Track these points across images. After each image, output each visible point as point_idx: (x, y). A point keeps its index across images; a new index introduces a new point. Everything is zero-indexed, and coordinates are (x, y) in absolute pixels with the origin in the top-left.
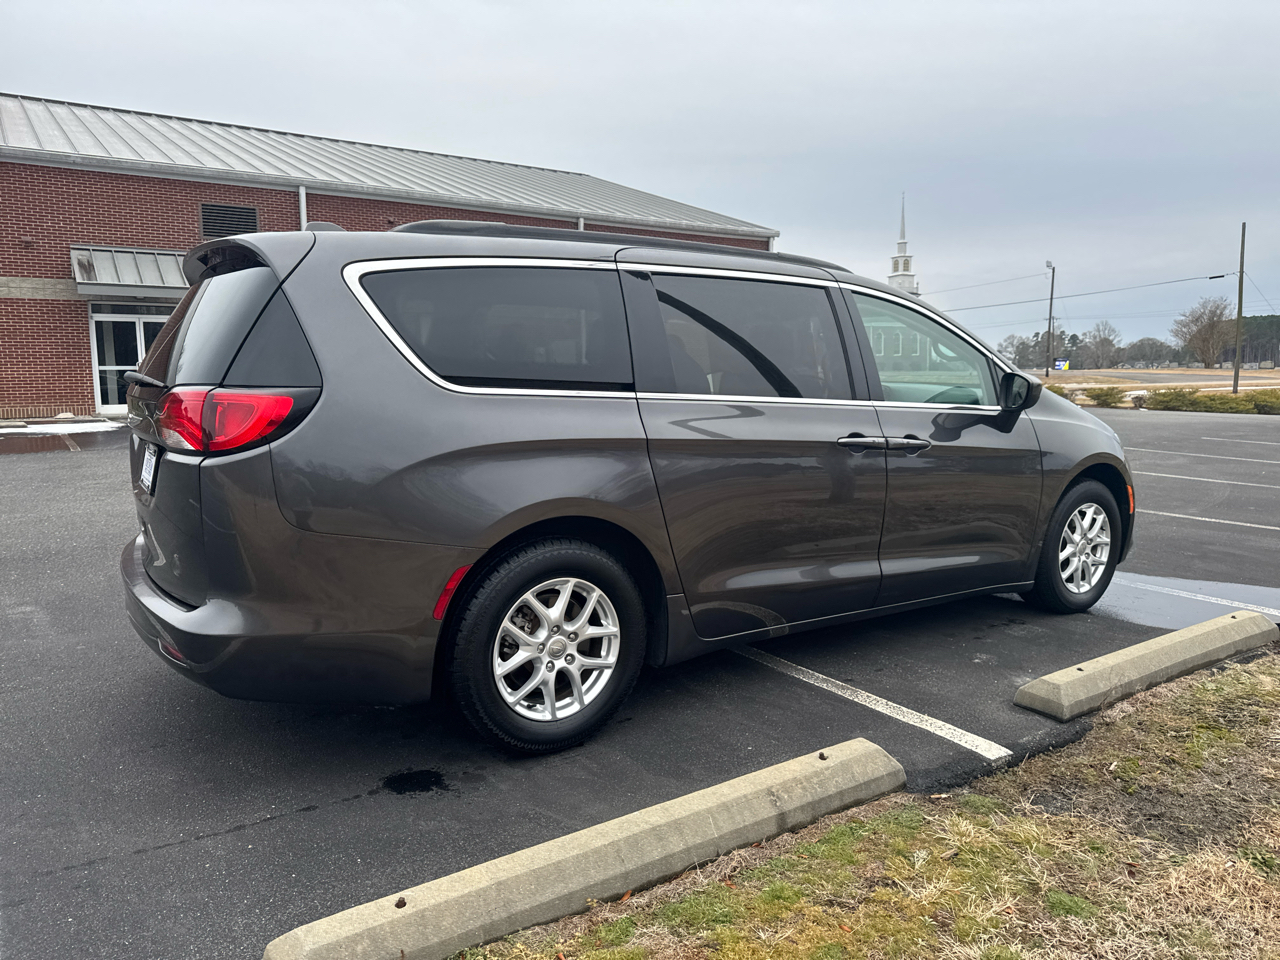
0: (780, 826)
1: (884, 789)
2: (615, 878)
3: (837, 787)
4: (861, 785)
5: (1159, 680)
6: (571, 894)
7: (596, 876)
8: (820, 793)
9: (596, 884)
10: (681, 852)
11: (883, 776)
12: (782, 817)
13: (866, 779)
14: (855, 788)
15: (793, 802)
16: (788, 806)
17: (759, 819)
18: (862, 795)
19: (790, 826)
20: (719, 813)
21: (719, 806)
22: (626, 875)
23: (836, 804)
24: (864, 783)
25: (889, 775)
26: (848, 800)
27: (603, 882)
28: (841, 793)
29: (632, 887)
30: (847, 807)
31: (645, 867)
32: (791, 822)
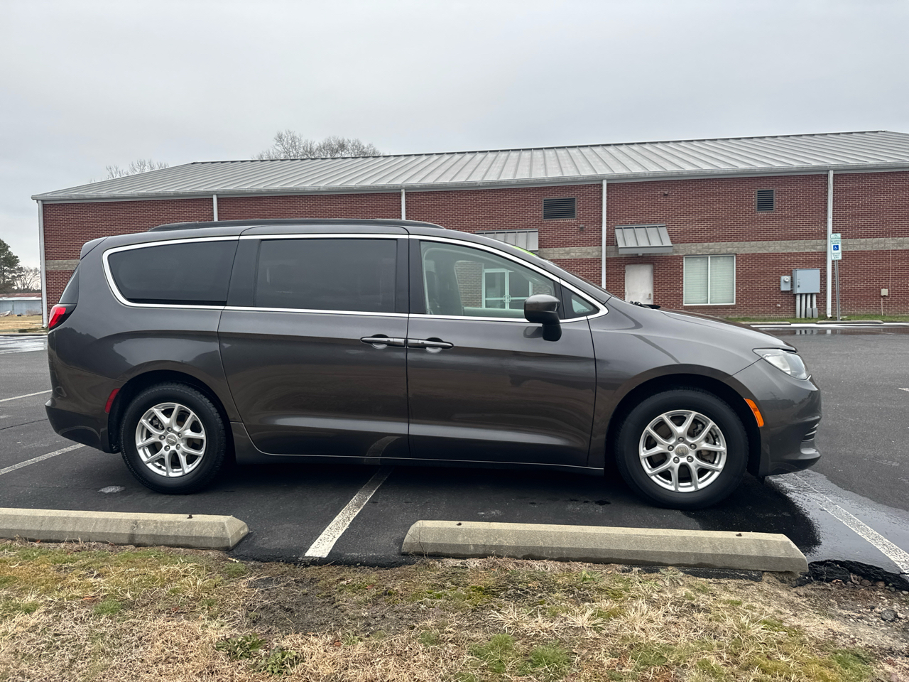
0: (130, 541)
1: (209, 545)
2: (34, 531)
3: (176, 532)
4: (192, 537)
5: (544, 555)
6: (12, 530)
7: (27, 527)
8: (164, 532)
9: (24, 530)
10: (69, 532)
11: (211, 538)
12: (132, 536)
13: (198, 535)
14: (187, 537)
15: (142, 531)
16: (138, 532)
17: (118, 532)
18: (192, 543)
19: (137, 542)
20: (101, 522)
21: (103, 519)
22: (39, 532)
23: (172, 542)
24: (195, 537)
25: (215, 538)
26: (180, 542)
27: (28, 531)
28: (176, 537)
29: (42, 539)
30: (178, 547)
31: (50, 532)
32: (137, 540)
